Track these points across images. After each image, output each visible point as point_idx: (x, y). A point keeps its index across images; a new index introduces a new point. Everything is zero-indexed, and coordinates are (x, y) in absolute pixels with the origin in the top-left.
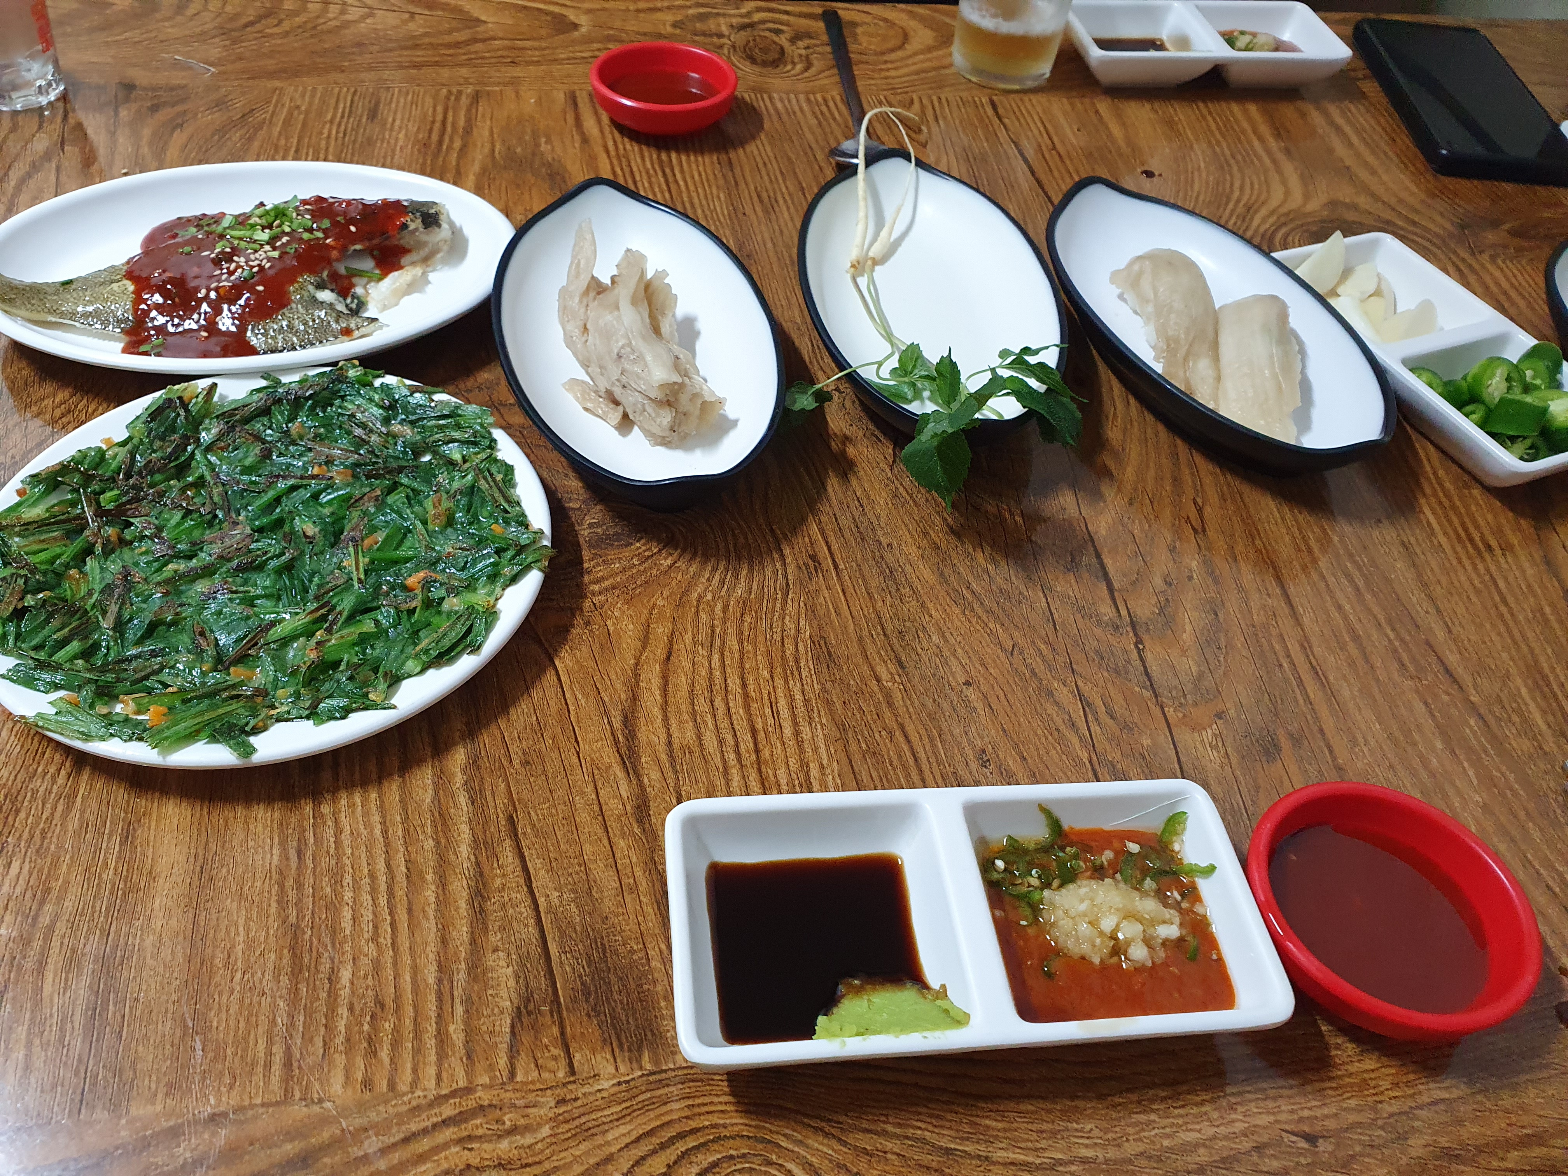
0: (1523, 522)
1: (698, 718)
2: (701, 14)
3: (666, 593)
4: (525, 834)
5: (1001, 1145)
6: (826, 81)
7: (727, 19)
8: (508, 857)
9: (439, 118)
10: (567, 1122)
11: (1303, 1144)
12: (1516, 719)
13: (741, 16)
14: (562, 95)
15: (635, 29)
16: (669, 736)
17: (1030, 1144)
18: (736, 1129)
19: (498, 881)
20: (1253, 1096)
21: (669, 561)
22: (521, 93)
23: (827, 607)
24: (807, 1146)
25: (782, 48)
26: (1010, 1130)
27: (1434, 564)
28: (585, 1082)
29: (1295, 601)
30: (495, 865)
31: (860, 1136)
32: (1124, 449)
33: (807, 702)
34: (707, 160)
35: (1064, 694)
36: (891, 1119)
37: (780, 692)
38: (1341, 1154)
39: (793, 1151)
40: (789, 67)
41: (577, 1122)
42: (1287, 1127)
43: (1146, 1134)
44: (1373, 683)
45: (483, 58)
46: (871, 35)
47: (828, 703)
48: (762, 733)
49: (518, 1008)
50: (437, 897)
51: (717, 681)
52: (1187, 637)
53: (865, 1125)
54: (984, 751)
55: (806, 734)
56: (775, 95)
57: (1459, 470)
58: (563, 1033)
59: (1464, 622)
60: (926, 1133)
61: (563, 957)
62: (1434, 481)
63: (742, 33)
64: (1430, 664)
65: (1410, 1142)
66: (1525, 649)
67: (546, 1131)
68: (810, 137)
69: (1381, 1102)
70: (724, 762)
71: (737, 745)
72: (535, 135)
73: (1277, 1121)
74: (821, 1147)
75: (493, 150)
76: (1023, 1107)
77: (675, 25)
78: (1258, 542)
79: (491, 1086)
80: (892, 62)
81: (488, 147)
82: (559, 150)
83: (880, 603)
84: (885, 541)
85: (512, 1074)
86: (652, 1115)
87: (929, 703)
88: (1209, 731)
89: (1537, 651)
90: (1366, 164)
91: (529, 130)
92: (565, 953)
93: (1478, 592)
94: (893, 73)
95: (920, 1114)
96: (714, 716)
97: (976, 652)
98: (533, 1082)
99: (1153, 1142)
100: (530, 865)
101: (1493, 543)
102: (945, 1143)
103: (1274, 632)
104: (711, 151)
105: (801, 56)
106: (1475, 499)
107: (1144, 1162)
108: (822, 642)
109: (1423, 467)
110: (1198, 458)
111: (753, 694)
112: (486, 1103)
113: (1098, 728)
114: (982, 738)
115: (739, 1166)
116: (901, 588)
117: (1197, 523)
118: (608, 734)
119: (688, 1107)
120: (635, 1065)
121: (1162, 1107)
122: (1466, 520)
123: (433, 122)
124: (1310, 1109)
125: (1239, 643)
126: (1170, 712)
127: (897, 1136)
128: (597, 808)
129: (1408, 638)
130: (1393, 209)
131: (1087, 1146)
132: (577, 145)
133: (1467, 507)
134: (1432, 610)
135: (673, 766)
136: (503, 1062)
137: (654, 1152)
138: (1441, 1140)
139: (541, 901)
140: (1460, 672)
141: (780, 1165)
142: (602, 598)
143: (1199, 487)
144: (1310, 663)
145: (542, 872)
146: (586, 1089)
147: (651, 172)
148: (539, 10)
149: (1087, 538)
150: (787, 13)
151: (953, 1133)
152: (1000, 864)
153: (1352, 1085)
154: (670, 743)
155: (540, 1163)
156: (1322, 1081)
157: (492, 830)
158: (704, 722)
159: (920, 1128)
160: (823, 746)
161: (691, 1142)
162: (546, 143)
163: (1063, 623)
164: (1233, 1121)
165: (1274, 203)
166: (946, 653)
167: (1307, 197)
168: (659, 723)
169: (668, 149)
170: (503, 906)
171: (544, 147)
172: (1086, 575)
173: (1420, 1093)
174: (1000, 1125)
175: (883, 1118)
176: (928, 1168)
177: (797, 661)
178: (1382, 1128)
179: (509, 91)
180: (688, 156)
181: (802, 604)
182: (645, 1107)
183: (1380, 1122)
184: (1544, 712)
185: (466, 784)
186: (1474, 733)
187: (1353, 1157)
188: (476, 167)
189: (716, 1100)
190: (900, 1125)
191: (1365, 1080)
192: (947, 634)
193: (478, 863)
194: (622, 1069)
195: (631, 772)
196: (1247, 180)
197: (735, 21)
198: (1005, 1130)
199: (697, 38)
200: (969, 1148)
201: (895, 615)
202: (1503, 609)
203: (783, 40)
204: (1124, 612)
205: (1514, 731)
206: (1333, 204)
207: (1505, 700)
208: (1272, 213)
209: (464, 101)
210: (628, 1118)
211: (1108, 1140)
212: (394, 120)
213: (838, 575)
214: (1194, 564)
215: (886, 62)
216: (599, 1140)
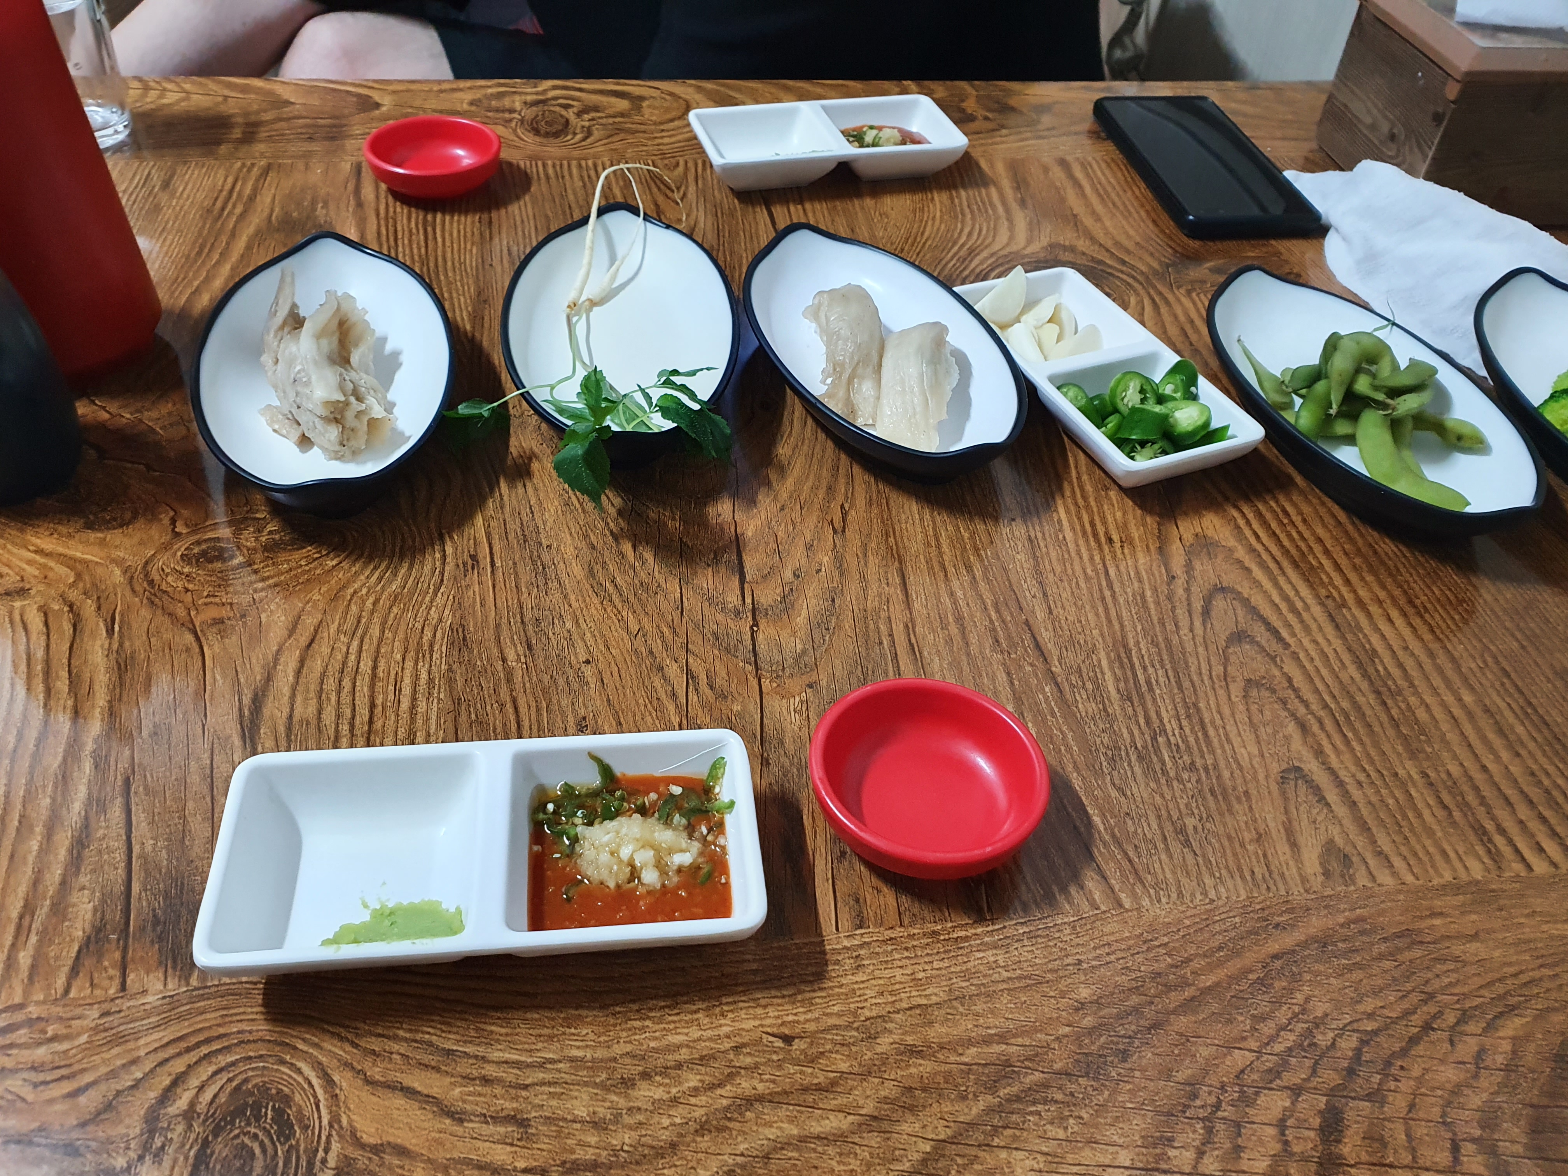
0: (1149, 519)
1: (324, 695)
2: (499, 93)
3: (324, 589)
4: (136, 793)
5: (499, 1047)
6: (601, 149)
7: (523, 97)
8: (116, 812)
9: (228, 186)
10: (106, 1030)
11: (779, 1043)
12: (1089, 686)
13: (537, 93)
14: (348, 166)
15: (433, 107)
16: (292, 710)
17: (526, 1046)
18: (260, 1033)
19: (101, 833)
20: (746, 1005)
21: (334, 563)
22: (311, 164)
23: (474, 599)
24: (321, 1048)
25: (567, 121)
26: (511, 1034)
27: (1053, 554)
28: (133, 997)
29: (912, 590)
30: (102, 818)
31: (373, 1039)
32: (789, 463)
33: (431, 680)
34: (469, 219)
35: (673, 670)
36: (404, 1026)
37: (408, 673)
38: (814, 1050)
39: (306, 1053)
40: (569, 137)
41: (114, 1031)
42: (769, 1030)
43: (637, 1037)
44: (964, 658)
45: (282, 135)
46: (655, 108)
47: (451, 681)
48: (380, 708)
49: (89, 938)
50: (40, 846)
51: (350, 664)
52: (801, 620)
53: (380, 1030)
54: (584, 718)
55: (422, 706)
56: (550, 163)
57: (1103, 475)
58: (124, 957)
59: (1066, 604)
60: (434, 1037)
61: (143, 894)
62: (1076, 485)
63: (534, 108)
64: (1023, 641)
65: (878, 1041)
66: (1117, 626)
67: (84, 1038)
68: (571, 197)
69: (862, 1008)
70: (337, 731)
71: (353, 717)
72: (314, 202)
73: (762, 1026)
74: (333, 1049)
75: (271, 215)
76: (529, 1015)
77: (472, 103)
78: (891, 539)
79: (44, 1002)
80: (668, 131)
81: (267, 211)
82: (332, 214)
83: (525, 595)
84: (545, 543)
85: (67, 991)
86: (186, 1023)
87: (546, 679)
88: (797, 699)
89: (1128, 628)
90: (1094, 212)
91: (309, 197)
92: (146, 890)
93: (1087, 578)
94: (666, 140)
95: (433, 1021)
96: (339, 693)
97: (603, 636)
98: (84, 998)
99: (642, 1044)
100: (134, 818)
101: (1115, 537)
102: (448, 1046)
103: (883, 614)
104: (475, 211)
105: (583, 127)
106: (1110, 499)
107: (628, 1060)
108: (460, 630)
109: (1069, 473)
110: (857, 470)
111: (381, 675)
112: (34, 1016)
113: (696, 697)
114: (586, 708)
115: (253, 1065)
116: (549, 582)
117: (838, 525)
118: (236, 710)
119: (222, 1016)
120: (183, 982)
121: (658, 1015)
122: (1097, 518)
123: (221, 191)
124: (796, 1014)
125: (847, 625)
126: (765, 683)
127: (406, 1040)
128: (208, 771)
129: (1009, 618)
130: (1108, 250)
131: (578, 1048)
132: (351, 209)
133: (1100, 506)
134: (1040, 595)
135: (288, 736)
136: (61, 981)
137: (179, 1054)
138: (908, 1038)
139: (136, 849)
140: (1050, 646)
141: (292, 1064)
142: (263, 594)
143: (850, 495)
144: (910, 640)
145: (144, 824)
146: (131, 1003)
147: (414, 231)
148: (348, 92)
149: (733, 538)
150: (580, 90)
151: (458, 1037)
152: (550, 807)
153: (839, 995)
154: (290, 717)
155: (70, 1065)
156: (814, 991)
157: (108, 789)
158: (329, 699)
159: (429, 1033)
160: (434, 717)
161: (216, 1046)
162: (322, 207)
163: (690, 610)
164: (721, 1026)
165: (996, 247)
166: (575, 636)
167: (1029, 241)
168: (286, 700)
169: (435, 211)
170: (100, 852)
171: (320, 211)
172: (724, 570)
173: (901, 1000)
174: (503, 1031)
175: (398, 1025)
176: (426, 1066)
177: (431, 646)
178: (857, 1029)
179: (301, 165)
180: (453, 217)
181: (451, 597)
182: (180, 1018)
183: (855, 1025)
184: (1117, 680)
185: (94, 751)
186: (1046, 699)
187: (822, 1053)
188: (251, 230)
189: (250, 1010)
190: (410, 1031)
191: (854, 990)
192: (581, 621)
193: (87, 818)
194: (170, 986)
195: (248, 741)
196: (977, 226)
197: (529, 98)
198: (507, 1035)
199: (490, 114)
200: (470, 1049)
201: (537, 605)
202: (1107, 593)
203: (570, 114)
204: (748, 600)
205: (1085, 697)
206: (1052, 246)
207: (1084, 670)
208: (992, 255)
209: (255, 171)
210: (163, 1027)
211: (600, 1042)
212: (184, 189)
213: (493, 572)
214: (826, 559)
215: (663, 131)
216: (131, 1045)
